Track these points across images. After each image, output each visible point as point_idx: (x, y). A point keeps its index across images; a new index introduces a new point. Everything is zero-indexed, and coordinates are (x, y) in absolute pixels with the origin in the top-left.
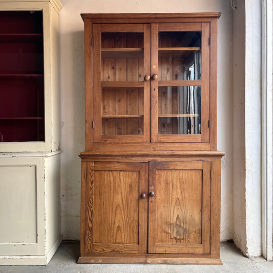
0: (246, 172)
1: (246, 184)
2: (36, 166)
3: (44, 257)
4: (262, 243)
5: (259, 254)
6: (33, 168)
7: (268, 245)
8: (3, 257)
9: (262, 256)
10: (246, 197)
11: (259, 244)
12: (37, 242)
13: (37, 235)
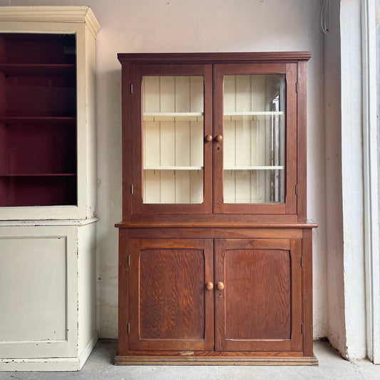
0: (344, 245)
1: (344, 262)
2: (66, 238)
3: (77, 359)
4: (366, 340)
5: (364, 356)
6: (62, 240)
7: (375, 343)
8: (21, 360)
9: (367, 358)
10: (345, 279)
11: (363, 343)
12: (66, 339)
13: (67, 330)
